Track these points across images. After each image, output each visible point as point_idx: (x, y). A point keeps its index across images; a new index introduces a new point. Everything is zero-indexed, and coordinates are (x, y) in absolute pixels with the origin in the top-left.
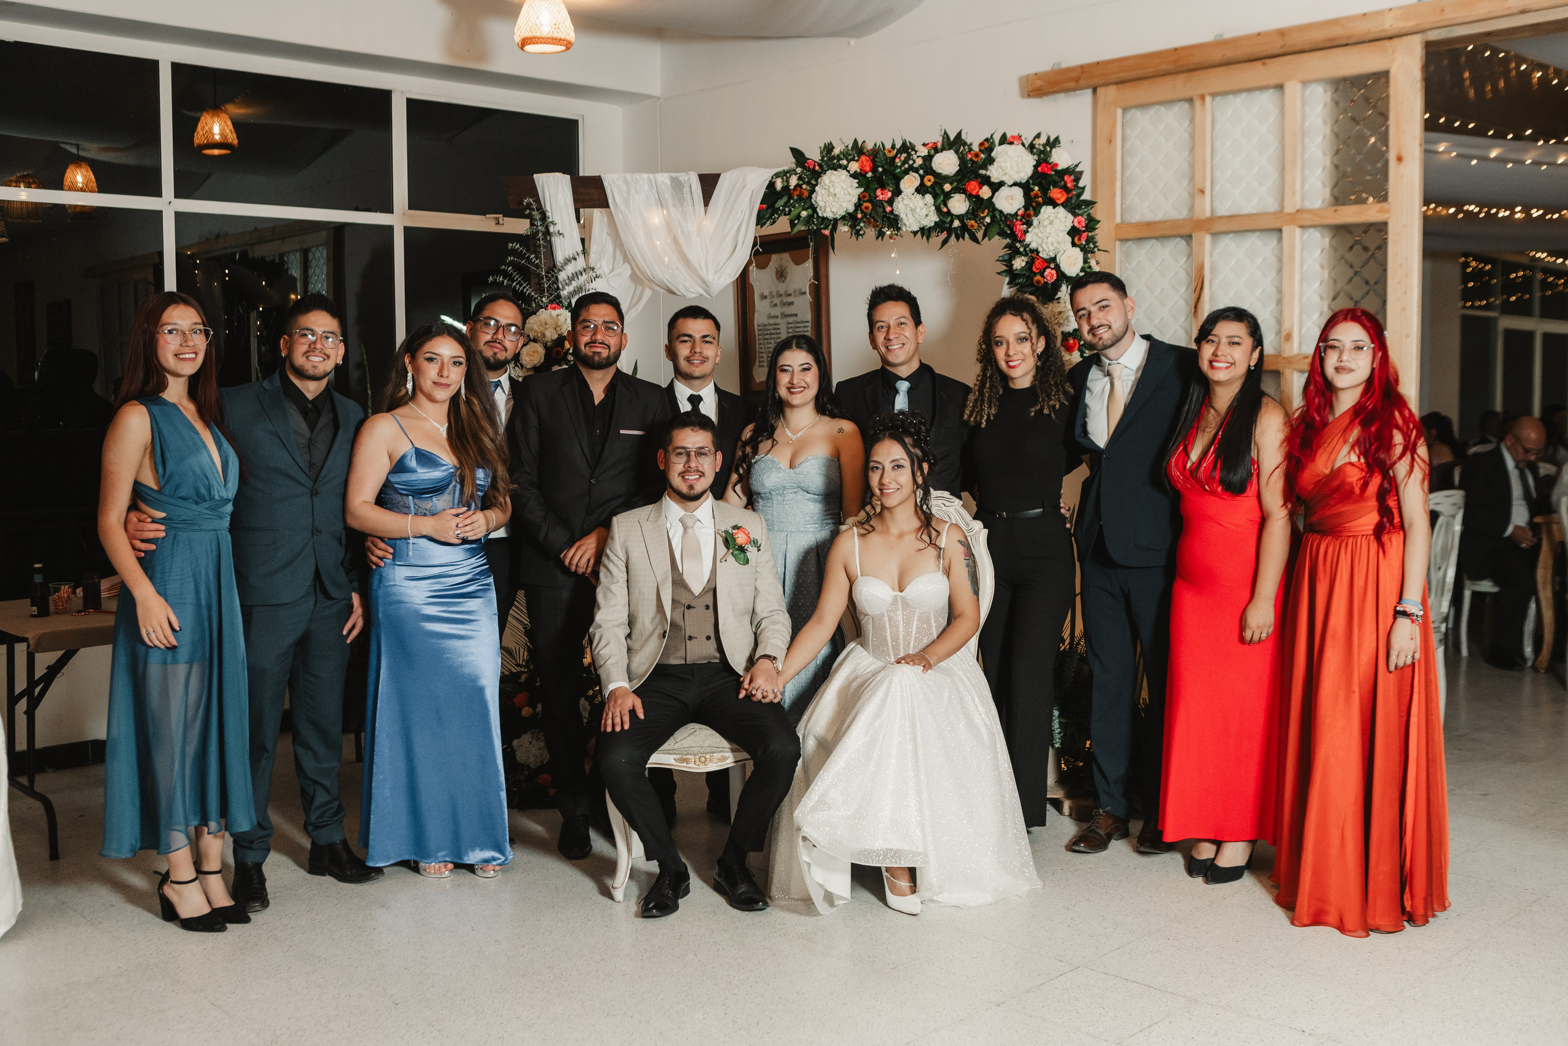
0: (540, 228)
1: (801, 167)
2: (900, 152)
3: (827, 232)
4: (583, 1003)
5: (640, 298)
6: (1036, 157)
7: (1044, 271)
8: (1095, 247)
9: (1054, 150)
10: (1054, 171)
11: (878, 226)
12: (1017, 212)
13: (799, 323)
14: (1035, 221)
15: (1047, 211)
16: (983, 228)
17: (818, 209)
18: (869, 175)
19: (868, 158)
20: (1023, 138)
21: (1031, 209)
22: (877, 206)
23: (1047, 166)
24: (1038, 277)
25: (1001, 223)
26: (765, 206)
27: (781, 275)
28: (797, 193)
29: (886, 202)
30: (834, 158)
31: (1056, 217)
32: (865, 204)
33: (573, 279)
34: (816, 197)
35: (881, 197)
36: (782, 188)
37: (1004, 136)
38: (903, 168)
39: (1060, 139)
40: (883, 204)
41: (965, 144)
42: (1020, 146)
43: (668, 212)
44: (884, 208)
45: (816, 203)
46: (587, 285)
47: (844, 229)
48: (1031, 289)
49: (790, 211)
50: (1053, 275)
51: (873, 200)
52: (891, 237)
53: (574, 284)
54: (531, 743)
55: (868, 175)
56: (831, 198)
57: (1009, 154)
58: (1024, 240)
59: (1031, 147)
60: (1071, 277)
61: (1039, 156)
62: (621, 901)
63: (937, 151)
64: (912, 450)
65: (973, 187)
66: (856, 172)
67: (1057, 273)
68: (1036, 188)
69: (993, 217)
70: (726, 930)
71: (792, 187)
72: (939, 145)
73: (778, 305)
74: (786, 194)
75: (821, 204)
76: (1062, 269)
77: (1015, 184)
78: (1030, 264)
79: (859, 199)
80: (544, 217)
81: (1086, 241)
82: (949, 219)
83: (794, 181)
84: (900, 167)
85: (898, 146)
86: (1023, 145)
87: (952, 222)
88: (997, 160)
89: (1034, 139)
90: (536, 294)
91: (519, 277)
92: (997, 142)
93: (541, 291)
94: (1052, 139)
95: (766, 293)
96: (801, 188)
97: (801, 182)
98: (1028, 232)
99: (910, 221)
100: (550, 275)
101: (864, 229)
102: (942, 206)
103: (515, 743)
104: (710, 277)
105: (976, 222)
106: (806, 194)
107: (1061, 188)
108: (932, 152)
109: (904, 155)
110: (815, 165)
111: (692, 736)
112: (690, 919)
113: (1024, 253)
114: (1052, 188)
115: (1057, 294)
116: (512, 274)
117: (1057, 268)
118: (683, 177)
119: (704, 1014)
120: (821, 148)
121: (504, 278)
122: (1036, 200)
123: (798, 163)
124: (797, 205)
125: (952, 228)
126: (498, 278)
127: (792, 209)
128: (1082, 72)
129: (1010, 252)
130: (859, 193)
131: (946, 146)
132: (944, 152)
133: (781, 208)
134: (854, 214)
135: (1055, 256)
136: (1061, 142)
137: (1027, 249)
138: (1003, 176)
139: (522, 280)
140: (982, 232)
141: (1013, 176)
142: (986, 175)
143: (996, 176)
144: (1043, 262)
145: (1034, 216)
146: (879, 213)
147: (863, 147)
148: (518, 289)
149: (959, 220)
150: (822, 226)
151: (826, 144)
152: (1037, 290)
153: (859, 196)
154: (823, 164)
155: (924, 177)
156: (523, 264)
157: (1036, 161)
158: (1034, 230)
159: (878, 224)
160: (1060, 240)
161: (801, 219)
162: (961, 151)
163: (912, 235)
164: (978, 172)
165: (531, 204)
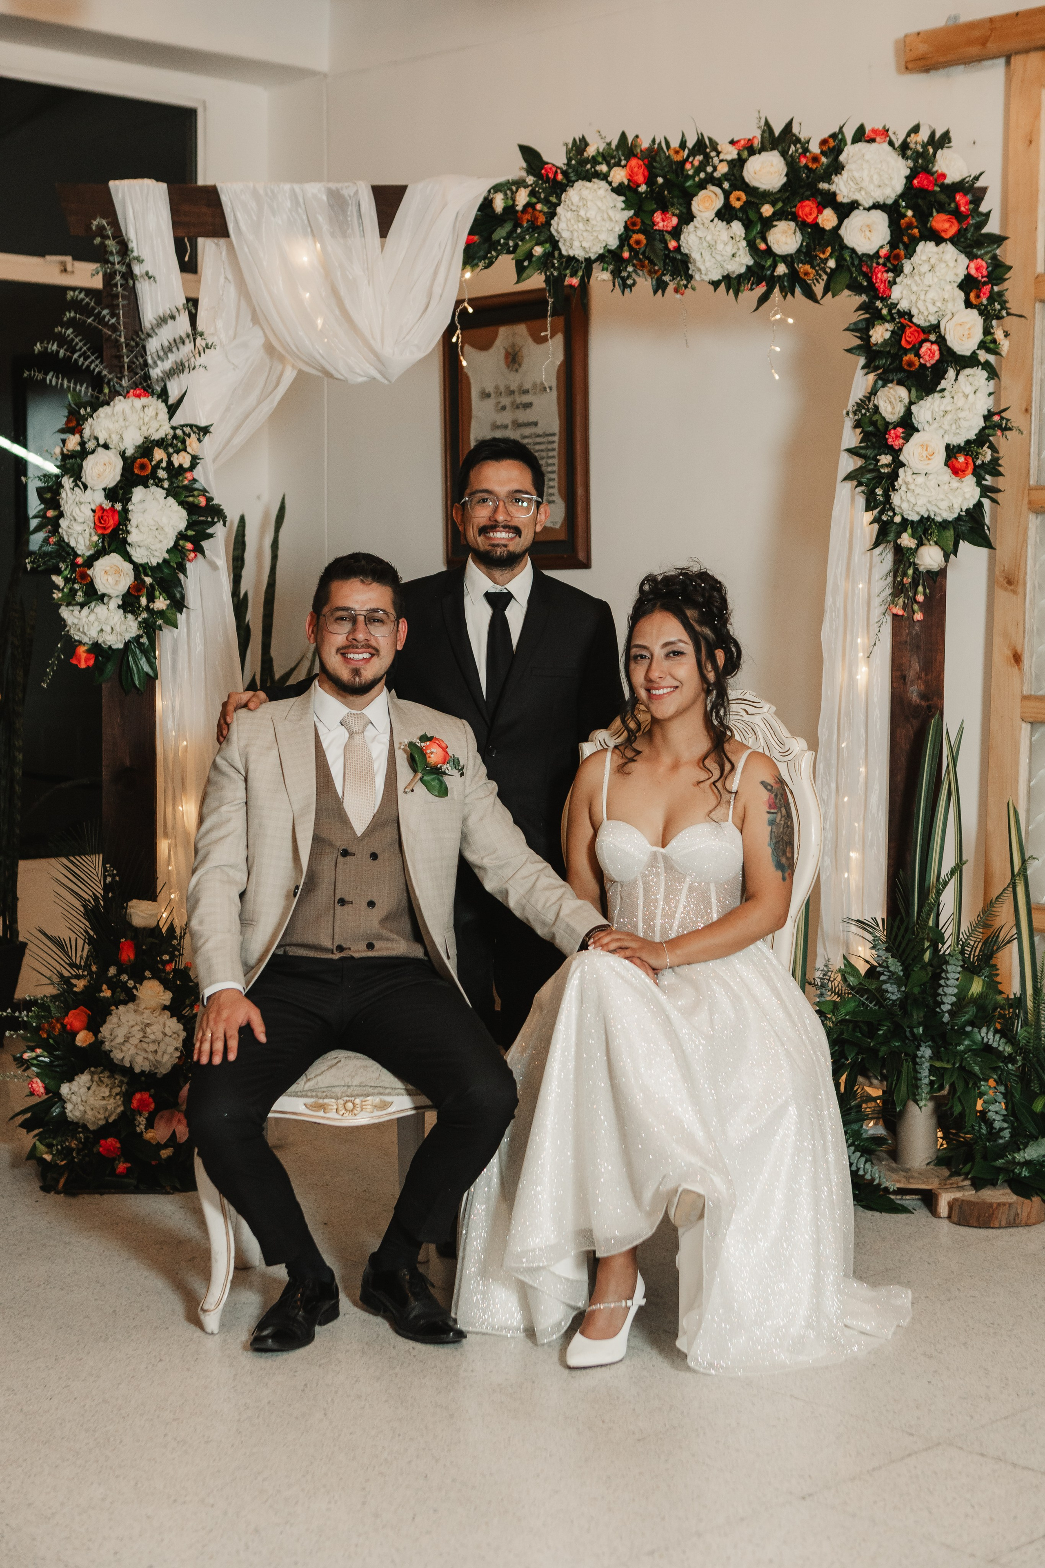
0: (117, 267)
1: (534, 176)
2: (693, 153)
3: (575, 281)
4: (136, 1484)
5: (277, 384)
6: (910, 163)
7: (921, 347)
8: (1003, 308)
9: (939, 152)
10: (940, 187)
11: (656, 272)
12: (877, 252)
13: (539, 436)
14: (907, 267)
15: (926, 250)
16: (825, 277)
17: (561, 244)
18: (643, 188)
19: (641, 162)
20: (890, 133)
21: (901, 246)
22: (655, 239)
23: (927, 178)
24: (910, 357)
25: (853, 268)
26: (476, 238)
27: (513, 359)
28: (527, 217)
29: (669, 232)
30: (587, 161)
32: (636, 237)
33: (170, 350)
34: (558, 224)
35: (661, 224)
36: (505, 208)
37: (861, 129)
38: (697, 179)
39: (951, 134)
40: (664, 236)
41: (798, 140)
42: (886, 146)
43: (323, 248)
44: (666, 243)
45: (557, 231)
46: (193, 359)
47: (601, 277)
48: (900, 376)
49: (516, 246)
50: (934, 354)
51: (648, 230)
52: (677, 290)
53: (173, 358)
54: (89, 1088)
55: (640, 189)
56: (581, 225)
57: (867, 157)
58: (890, 297)
59: (903, 149)
60: (963, 357)
61: (915, 161)
62: (216, 1331)
63: (751, 150)
64: (698, 628)
65: (807, 209)
66: (621, 184)
67: (940, 350)
68: (910, 213)
69: (840, 261)
70: (378, 1378)
71: (519, 208)
72: (757, 143)
73: (508, 409)
74: (511, 219)
75: (565, 234)
76: (949, 343)
77: (876, 206)
78: (897, 335)
79: (626, 227)
80: (124, 248)
81: (988, 299)
82: (769, 262)
83: (522, 198)
84: (693, 177)
85: (690, 144)
86: (891, 143)
87: (774, 266)
88: (848, 167)
89: (908, 135)
90: (110, 373)
91: (85, 345)
92: (849, 137)
93: (118, 369)
94: (938, 135)
95: (490, 389)
96: (534, 209)
97: (534, 200)
98: (895, 283)
99: (708, 264)
100: (133, 343)
101: (634, 276)
102: (758, 241)
103: (65, 1089)
104: (387, 350)
105: (813, 267)
106: (542, 219)
107: (950, 213)
108: (745, 154)
109: (700, 158)
110: (556, 172)
111: (333, 1070)
112: (323, 1361)
113: (888, 318)
114: (935, 214)
115: (939, 383)
116: (72, 340)
117: (941, 341)
118: (348, 190)
119: (329, 1502)
120: (566, 145)
121: (60, 346)
122: (910, 231)
123: (530, 170)
124: (527, 237)
125: (774, 276)
126: (50, 346)
127: (520, 243)
128: (992, 30)
129: (867, 316)
130: (626, 218)
131: (767, 144)
132: (763, 153)
133: (502, 241)
134: (618, 252)
135: (939, 322)
136: (953, 140)
137: (894, 311)
138: (857, 193)
139: (88, 349)
140: (822, 284)
141: (872, 194)
142: (829, 190)
143: (846, 194)
144: (918, 332)
145: (906, 258)
146: (658, 251)
147: (634, 145)
148: (83, 364)
149: (785, 263)
150: (568, 272)
151: (574, 139)
152: (908, 377)
153: (626, 222)
154: (570, 171)
155: (730, 193)
156: (90, 324)
157: (911, 169)
158: (905, 281)
159: (656, 268)
160: (946, 297)
161: (534, 259)
162: (790, 152)
163: (712, 288)
164: (816, 185)
165: (104, 226)
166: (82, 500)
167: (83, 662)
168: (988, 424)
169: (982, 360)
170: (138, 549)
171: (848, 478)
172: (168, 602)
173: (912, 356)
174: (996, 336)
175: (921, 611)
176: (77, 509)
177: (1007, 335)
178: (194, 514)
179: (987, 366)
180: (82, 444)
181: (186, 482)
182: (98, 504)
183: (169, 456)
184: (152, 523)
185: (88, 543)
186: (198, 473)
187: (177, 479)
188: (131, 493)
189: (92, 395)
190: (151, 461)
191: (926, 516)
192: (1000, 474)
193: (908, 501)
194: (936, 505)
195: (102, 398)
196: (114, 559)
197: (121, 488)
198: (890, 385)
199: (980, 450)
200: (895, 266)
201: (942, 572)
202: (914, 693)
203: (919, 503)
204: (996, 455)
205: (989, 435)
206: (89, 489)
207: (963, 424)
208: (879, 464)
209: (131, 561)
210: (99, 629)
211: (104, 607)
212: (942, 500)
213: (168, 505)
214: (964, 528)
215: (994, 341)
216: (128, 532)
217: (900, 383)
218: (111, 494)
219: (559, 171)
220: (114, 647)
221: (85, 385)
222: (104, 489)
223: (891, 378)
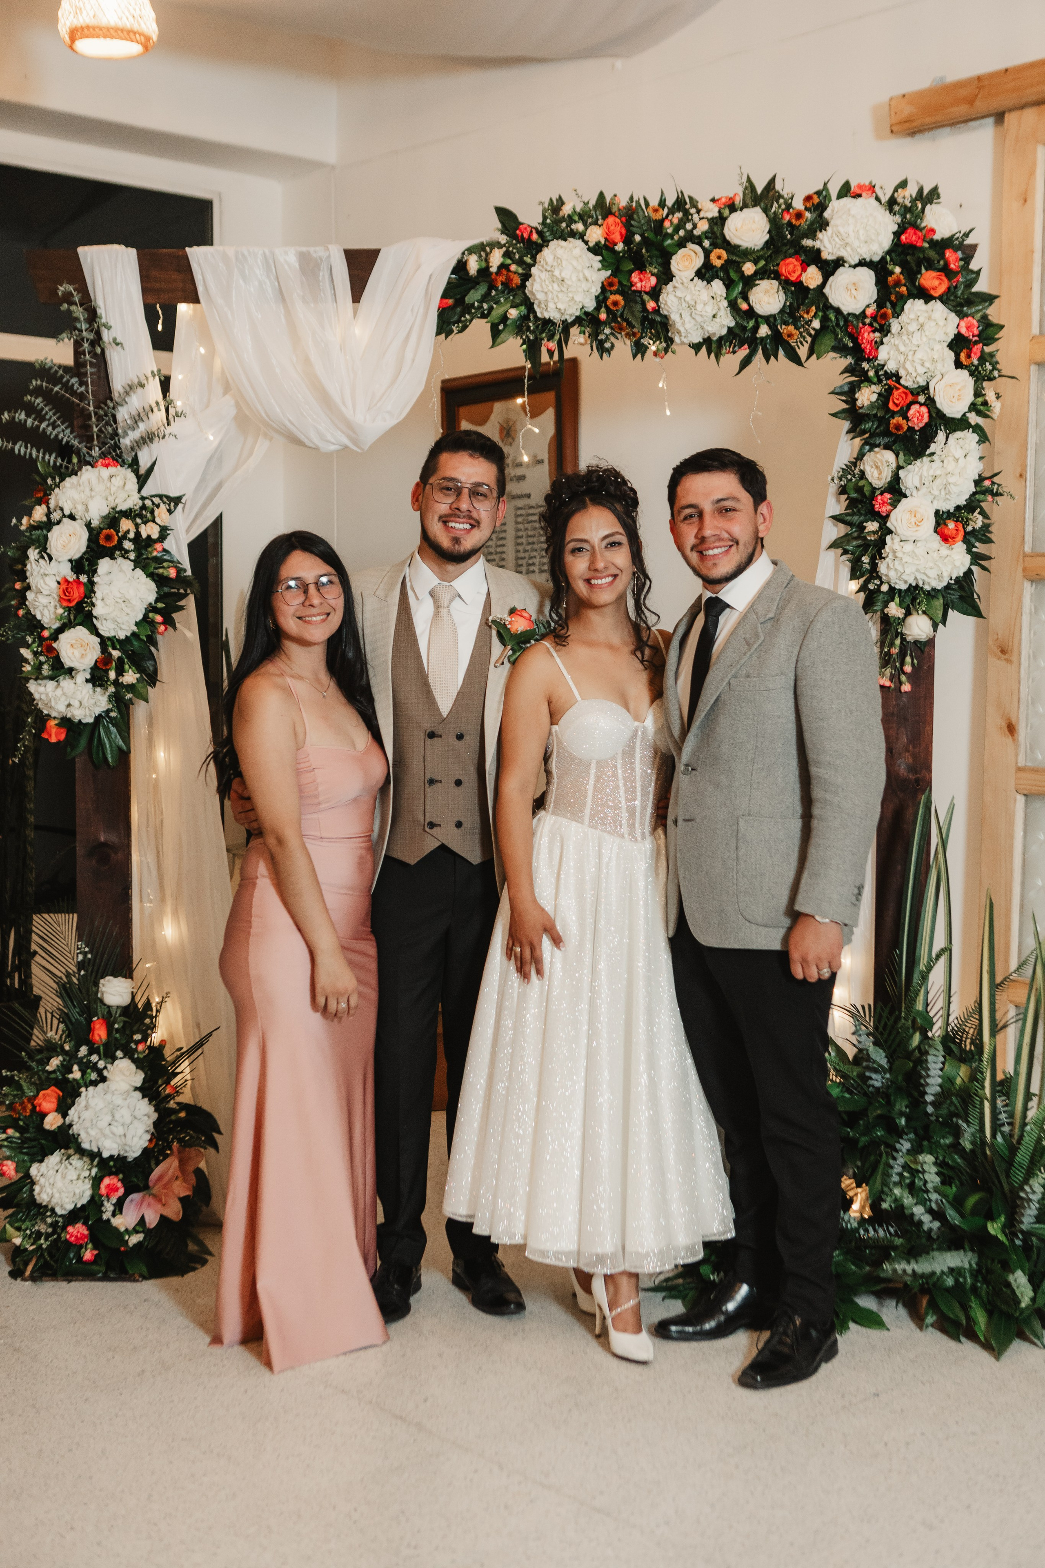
0: (85, 334)
1: (508, 236)
2: (672, 211)
3: (552, 345)
5: (251, 454)
6: (898, 218)
7: (908, 409)
8: (994, 368)
9: (928, 207)
10: (928, 243)
11: (634, 334)
12: (864, 312)
14: (894, 325)
15: (914, 308)
16: (809, 339)
17: (535, 306)
18: (620, 247)
19: (618, 220)
20: (877, 189)
21: (888, 305)
22: (632, 300)
23: (915, 234)
24: (898, 420)
25: (838, 330)
26: (450, 302)
27: (507, 433)
28: (502, 278)
29: (647, 293)
30: (563, 219)
31: (929, 318)
32: (613, 298)
33: (139, 419)
34: (532, 285)
36: (479, 271)
37: (846, 186)
38: (676, 237)
39: (940, 190)
40: (641, 297)
41: (780, 196)
42: (872, 200)
44: (644, 303)
45: (532, 293)
46: (163, 428)
47: (578, 340)
48: (886, 440)
49: (491, 309)
50: (922, 416)
51: (625, 290)
52: (655, 354)
53: (142, 426)
54: (57, 1171)
55: (616, 248)
56: (555, 286)
57: (853, 212)
58: (876, 358)
59: (892, 203)
60: (953, 419)
61: (902, 216)
63: (733, 208)
65: (791, 267)
66: (598, 244)
67: (929, 412)
68: (898, 270)
69: (824, 320)
71: (494, 269)
72: (738, 201)
74: (484, 281)
75: (540, 296)
76: (938, 405)
77: (862, 263)
78: (885, 397)
79: (603, 288)
80: (92, 315)
81: (979, 359)
82: (751, 324)
83: (496, 258)
84: (671, 236)
85: (670, 202)
86: (878, 199)
87: (756, 328)
88: (832, 223)
89: (896, 190)
90: (80, 442)
91: (54, 414)
92: (833, 193)
93: (88, 439)
94: (926, 192)
96: (509, 270)
97: (509, 261)
98: (882, 343)
100: (101, 412)
101: (612, 339)
102: (740, 301)
103: (35, 1170)
104: (359, 417)
105: (797, 328)
106: (517, 280)
107: (939, 270)
108: (726, 212)
109: (679, 215)
110: (531, 232)
113: (875, 380)
114: (923, 270)
115: (929, 447)
116: (42, 409)
117: (931, 402)
118: (319, 253)
120: (541, 204)
121: (28, 415)
122: (897, 289)
123: (505, 230)
124: (502, 300)
125: (757, 338)
126: (17, 415)
127: (495, 306)
128: (980, 88)
129: (853, 379)
130: (603, 279)
131: (749, 201)
132: (745, 210)
133: (476, 304)
134: (595, 313)
135: (928, 383)
136: (941, 195)
137: (881, 373)
138: (841, 249)
139: (58, 419)
140: (807, 346)
141: (858, 250)
142: (814, 247)
143: (830, 251)
144: (906, 394)
145: (893, 317)
146: (637, 313)
147: (612, 203)
148: (51, 433)
149: (768, 325)
150: (544, 335)
151: (551, 199)
152: (894, 442)
153: (603, 283)
154: (546, 230)
155: (711, 252)
156: (57, 392)
157: (899, 225)
158: (892, 340)
159: (635, 330)
160: (936, 357)
161: (508, 322)
162: (774, 209)
163: (693, 351)
164: (800, 243)
165: (71, 294)
166: (47, 572)
167: (53, 736)
168: (978, 489)
169: (973, 423)
170: (104, 622)
171: (834, 545)
172: (138, 675)
173: (901, 418)
174: (987, 398)
175: (909, 682)
176: (42, 581)
177: (998, 397)
178: (166, 586)
179: (977, 429)
180: (48, 514)
181: (155, 554)
182: (62, 575)
183: (137, 526)
184: (119, 595)
185: (53, 616)
186: (168, 544)
187: (146, 550)
188: (97, 564)
189: (61, 465)
190: (118, 532)
191: (914, 584)
192: (989, 541)
193: (896, 570)
194: (924, 573)
195: (71, 466)
196: (80, 632)
197: (87, 559)
198: (877, 449)
199: (970, 516)
200: (882, 326)
201: (931, 642)
202: (902, 767)
203: (908, 571)
204: (986, 521)
205: (979, 501)
206: (53, 561)
207: (953, 489)
208: (866, 531)
209: (98, 635)
210: (67, 703)
211: (71, 682)
212: (931, 568)
213: (136, 577)
214: (955, 596)
215: (985, 403)
216: (93, 605)
217: (887, 447)
218: (77, 566)
219: (534, 231)
220: (84, 721)
221: (54, 455)
222: (70, 561)
223: (878, 442)
